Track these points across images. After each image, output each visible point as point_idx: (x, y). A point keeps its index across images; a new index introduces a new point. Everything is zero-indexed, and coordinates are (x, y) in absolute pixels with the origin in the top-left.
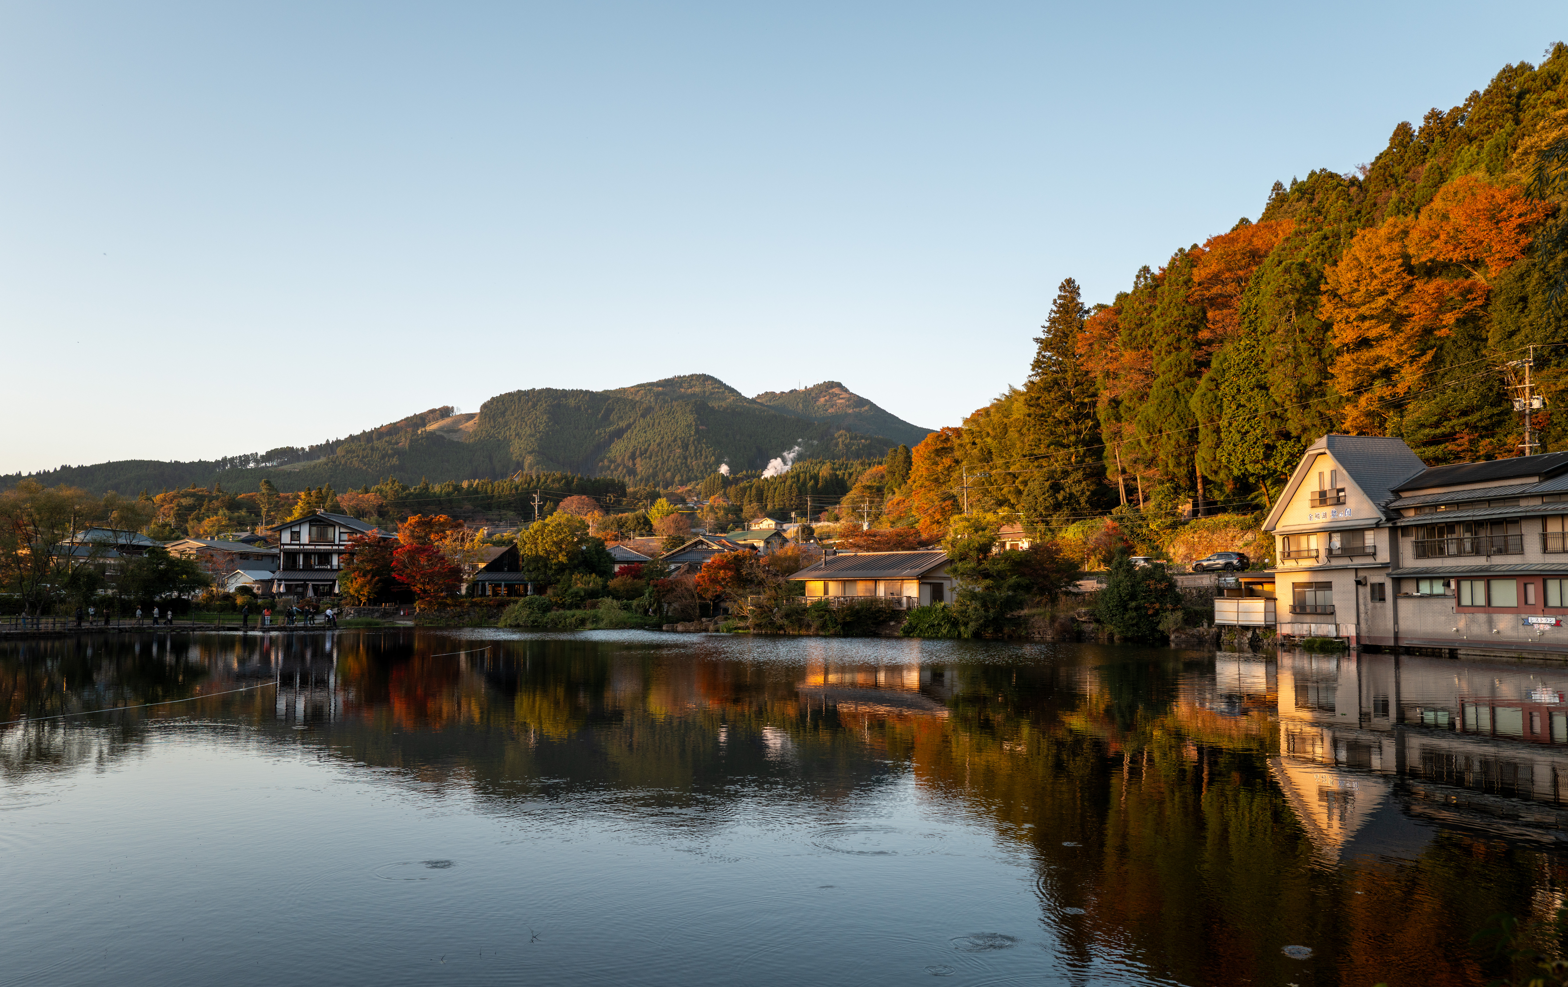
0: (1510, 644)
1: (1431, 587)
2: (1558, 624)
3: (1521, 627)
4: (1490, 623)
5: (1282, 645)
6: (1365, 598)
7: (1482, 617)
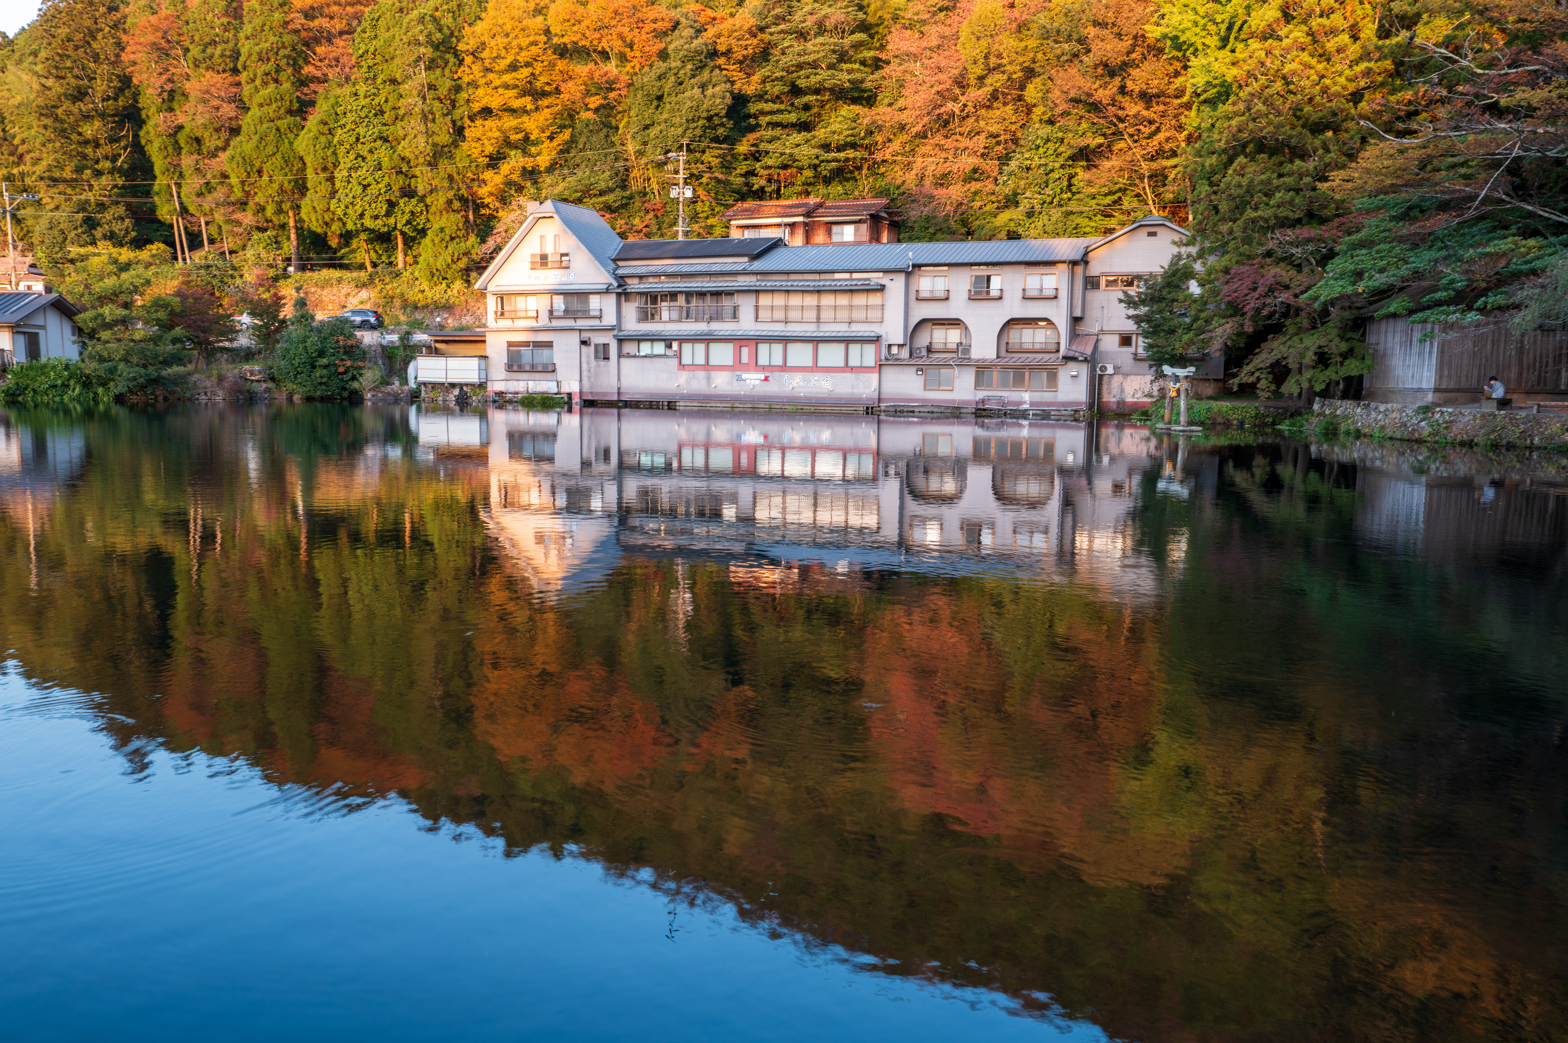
0: (726, 396)
1: (652, 347)
2: (766, 379)
3: (735, 382)
4: (709, 379)
5: (495, 401)
6: (588, 357)
7: (701, 374)
